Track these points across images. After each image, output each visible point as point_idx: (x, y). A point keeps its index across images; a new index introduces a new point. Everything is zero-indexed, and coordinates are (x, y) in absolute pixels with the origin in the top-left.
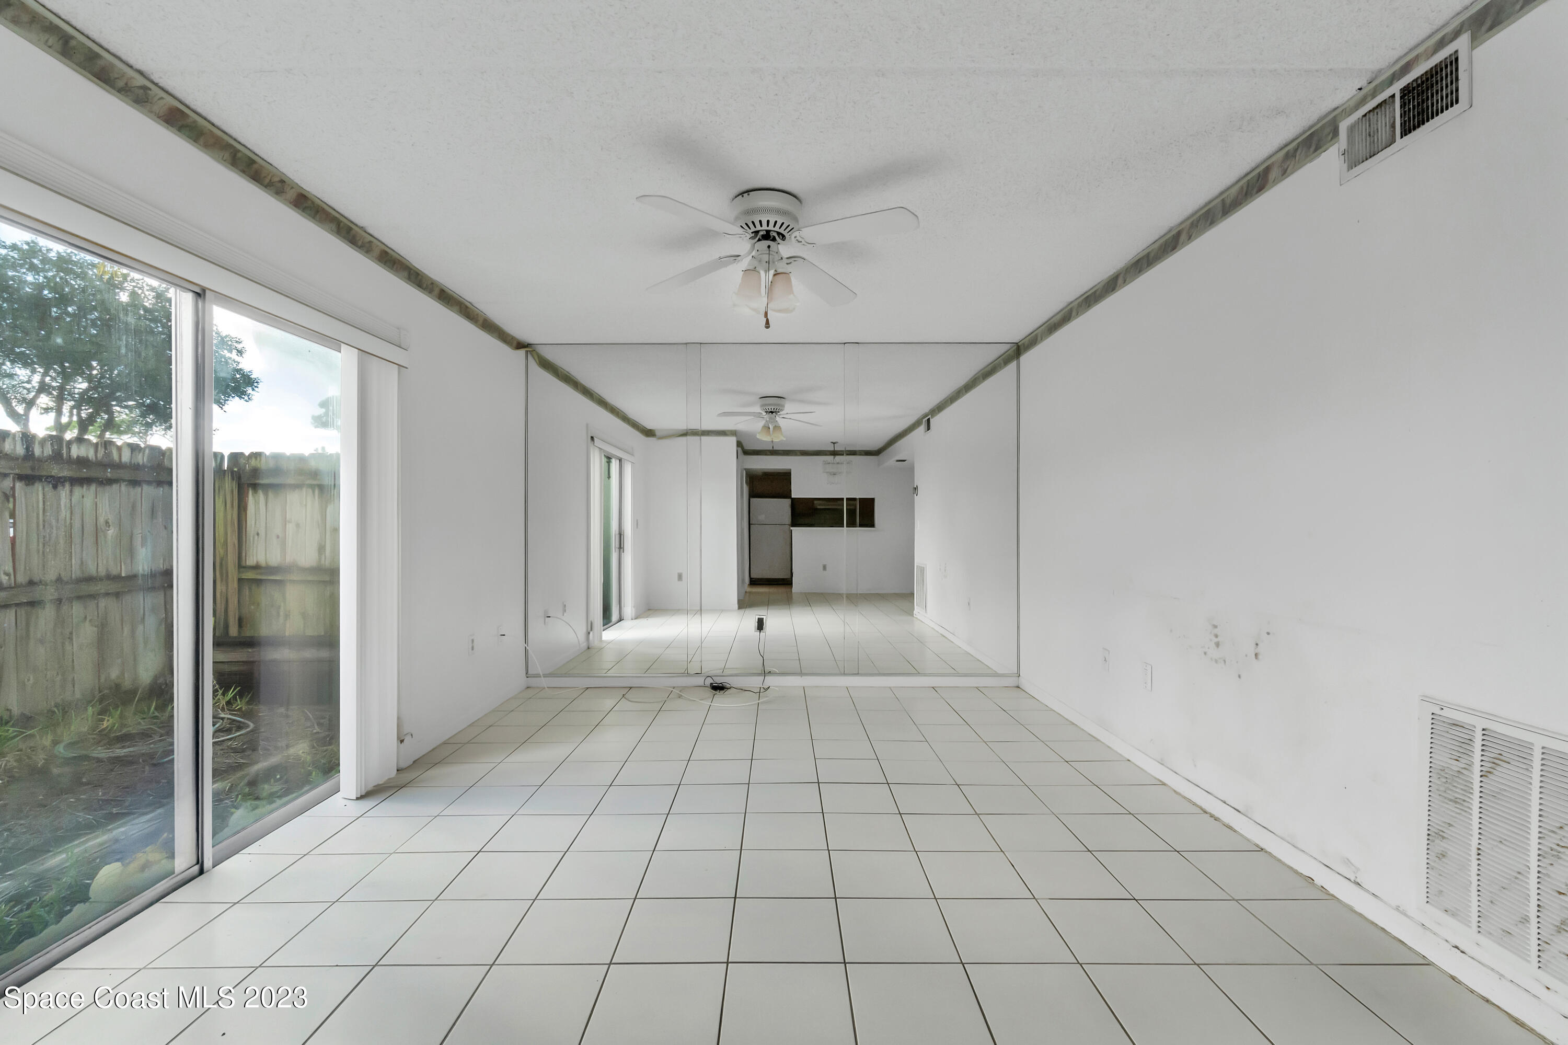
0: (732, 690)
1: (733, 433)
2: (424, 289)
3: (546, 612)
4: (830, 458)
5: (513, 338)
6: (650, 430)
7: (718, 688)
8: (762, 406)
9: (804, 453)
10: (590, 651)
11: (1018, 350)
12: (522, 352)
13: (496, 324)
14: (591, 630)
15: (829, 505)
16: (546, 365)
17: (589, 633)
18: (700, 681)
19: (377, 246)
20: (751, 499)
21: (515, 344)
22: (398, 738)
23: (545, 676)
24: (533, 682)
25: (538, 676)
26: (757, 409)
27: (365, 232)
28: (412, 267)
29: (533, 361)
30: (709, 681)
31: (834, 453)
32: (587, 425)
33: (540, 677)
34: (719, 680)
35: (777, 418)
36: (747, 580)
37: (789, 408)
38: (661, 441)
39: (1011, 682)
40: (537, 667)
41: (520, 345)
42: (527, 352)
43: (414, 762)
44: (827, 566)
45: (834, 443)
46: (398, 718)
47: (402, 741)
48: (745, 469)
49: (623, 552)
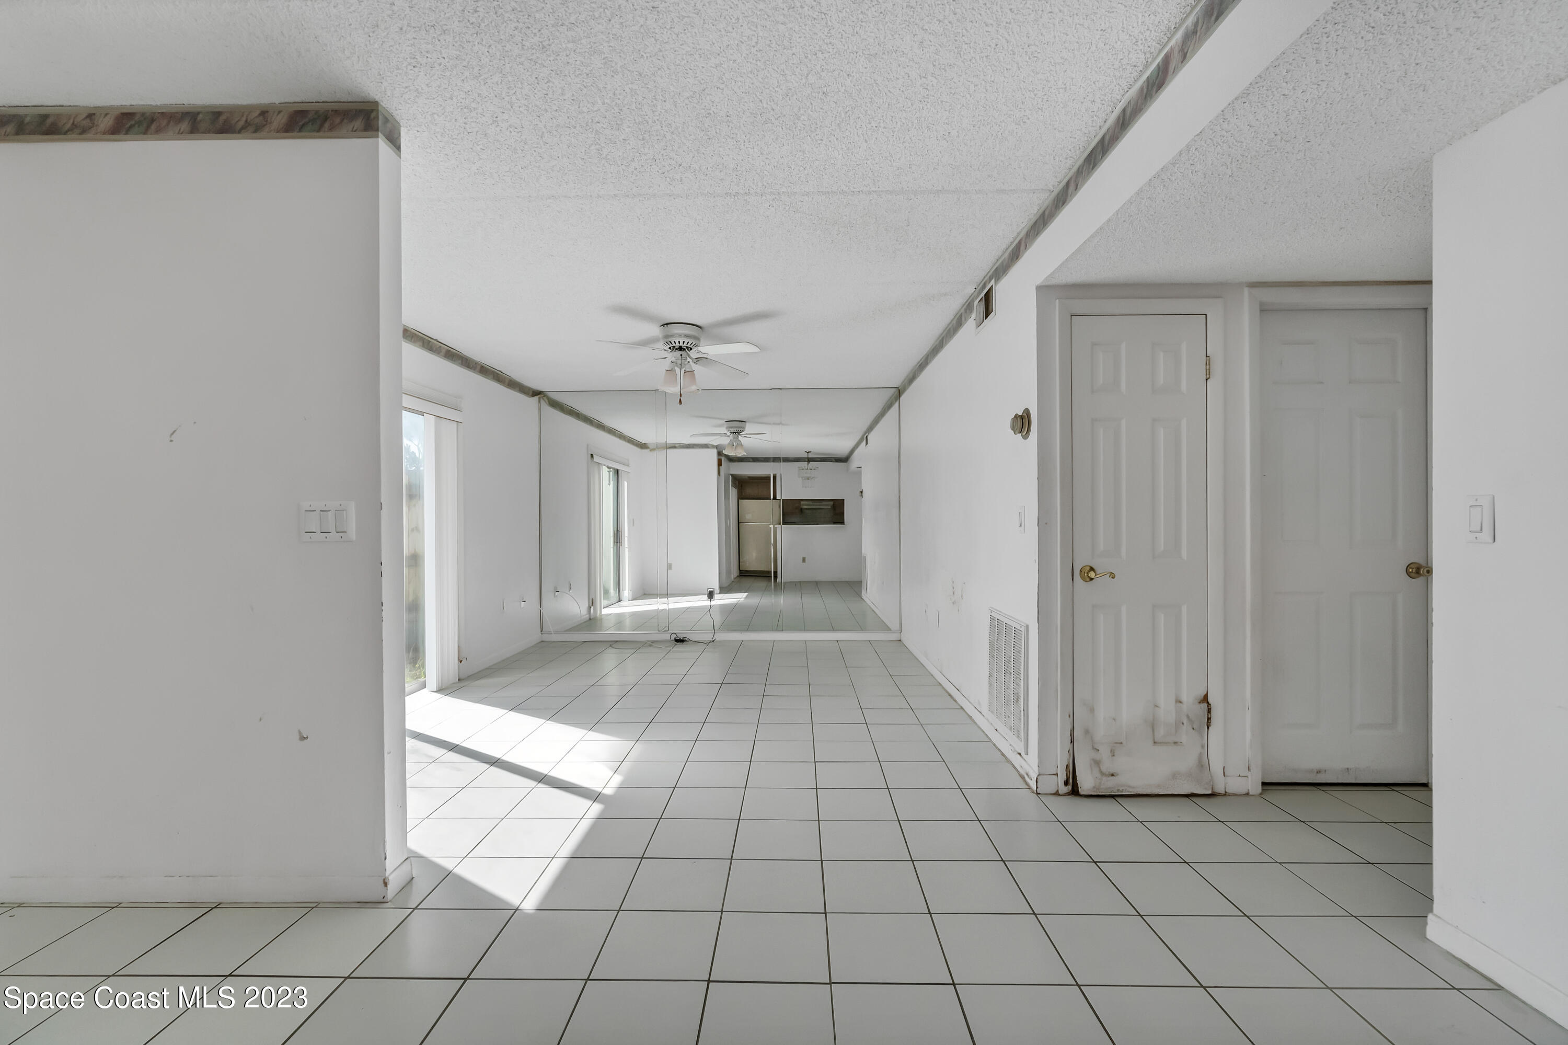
0: (690, 642)
1: (713, 447)
2: (471, 369)
3: (555, 588)
4: (804, 464)
5: (530, 389)
6: (645, 444)
7: (680, 641)
8: (727, 428)
10: (592, 622)
11: (899, 392)
12: (536, 398)
13: (517, 381)
14: (592, 605)
15: (813, 505)
16: (555, 404)
17: (591, 607)
18: (666, 637)
19: (444, 348)
20: (740, 501)
21: (531, 393)
22: (459, 659)
23: (557, 632)
24: (546, 638)
25: (549, 633)
26: (724, 430)
27: (437, 341)
28: (464, 356)
29: (545, 403)
30: (674, 637)
31: (809, 460)
32: (588, 445)
33: (552, 634)
34: (681, 636)
35: (740, 438)
36: (735, 573)
37: (749, 428)
38: (653, 453)
39: (894, 637)
40: (548, 626)
41: (536, 393)
42: (540, 397)
43: (468, 677)
44: (806, 558)
45: (808, 453)
46: (459, 647)
47: (461, 662)
48: (731, 475)
49: (621, 545)
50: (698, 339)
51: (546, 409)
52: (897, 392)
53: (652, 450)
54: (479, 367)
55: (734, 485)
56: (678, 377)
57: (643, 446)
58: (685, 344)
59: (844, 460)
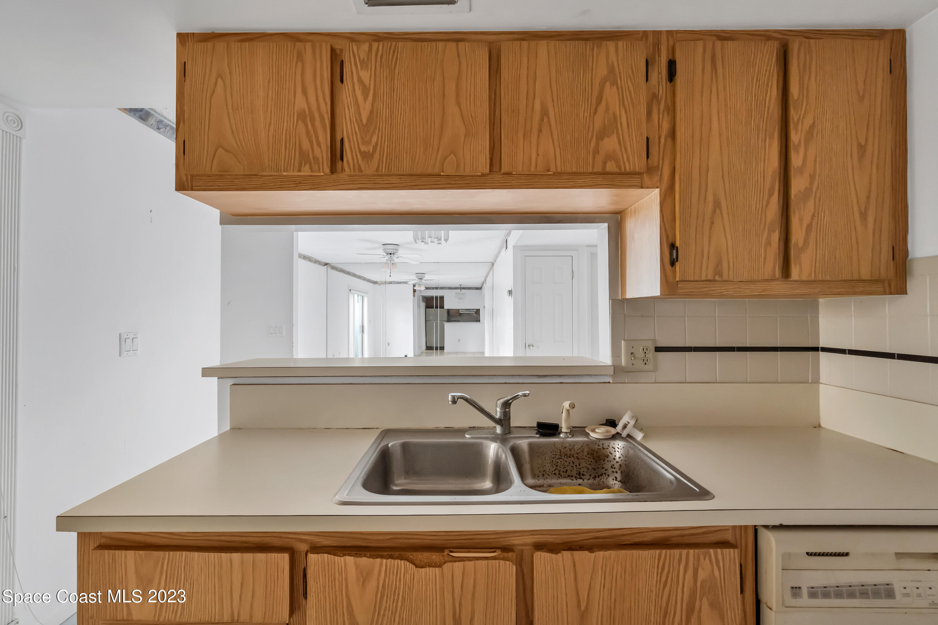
9: (450, 288)
16: (334, 268)
48: (422, 296)
50: (398, 250)
51: (330, 270)
52: (492, 264)
53: (380, 284)
54: (303, 257)
55: (423, 300)
56: (390, 265)
57: (375, 283)
58: (392, 252)
59: (480, 288)
